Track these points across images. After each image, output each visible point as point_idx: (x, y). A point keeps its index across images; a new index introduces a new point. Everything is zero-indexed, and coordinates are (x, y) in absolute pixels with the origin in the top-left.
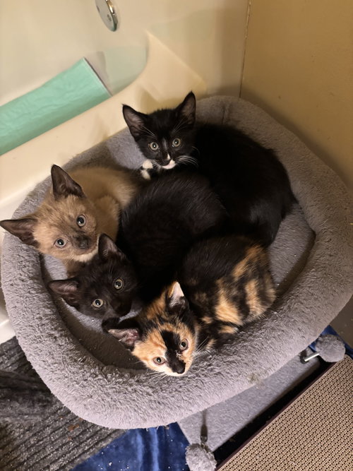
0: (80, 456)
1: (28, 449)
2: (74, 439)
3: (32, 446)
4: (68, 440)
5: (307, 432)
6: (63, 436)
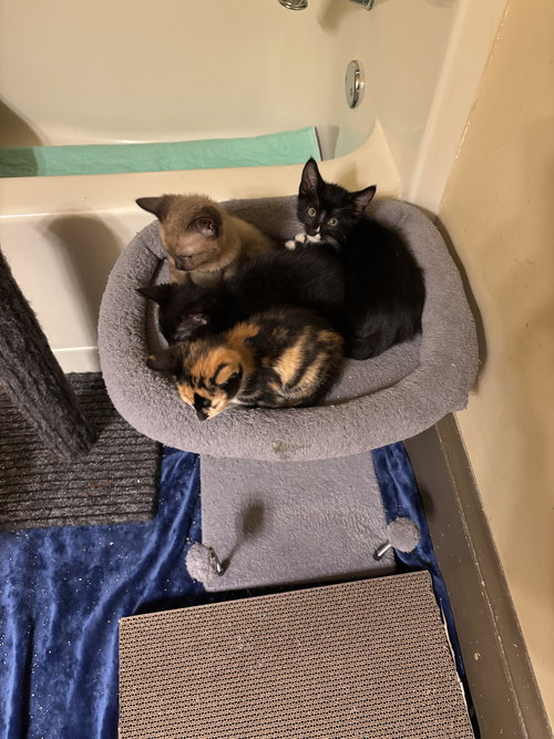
0: (87, 516)
1: (42, 482)
2: (90, 497)
3: (47, 481)
4: (84, 494)
5: (334, 621)
6: (82, 489)
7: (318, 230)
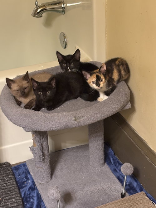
7: (69, 68)
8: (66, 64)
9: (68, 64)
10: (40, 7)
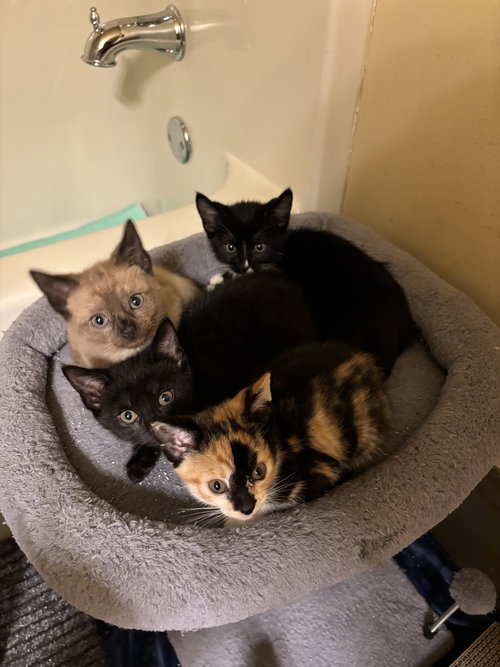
7: (247, 264)
8: (238, 244)
9: (245, 247)
10: (105, 32)
